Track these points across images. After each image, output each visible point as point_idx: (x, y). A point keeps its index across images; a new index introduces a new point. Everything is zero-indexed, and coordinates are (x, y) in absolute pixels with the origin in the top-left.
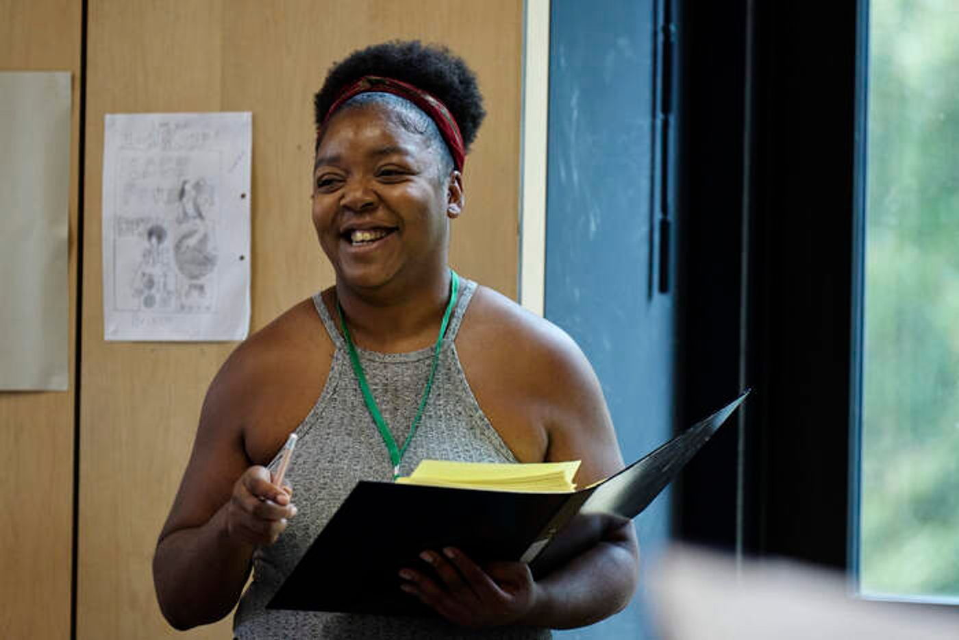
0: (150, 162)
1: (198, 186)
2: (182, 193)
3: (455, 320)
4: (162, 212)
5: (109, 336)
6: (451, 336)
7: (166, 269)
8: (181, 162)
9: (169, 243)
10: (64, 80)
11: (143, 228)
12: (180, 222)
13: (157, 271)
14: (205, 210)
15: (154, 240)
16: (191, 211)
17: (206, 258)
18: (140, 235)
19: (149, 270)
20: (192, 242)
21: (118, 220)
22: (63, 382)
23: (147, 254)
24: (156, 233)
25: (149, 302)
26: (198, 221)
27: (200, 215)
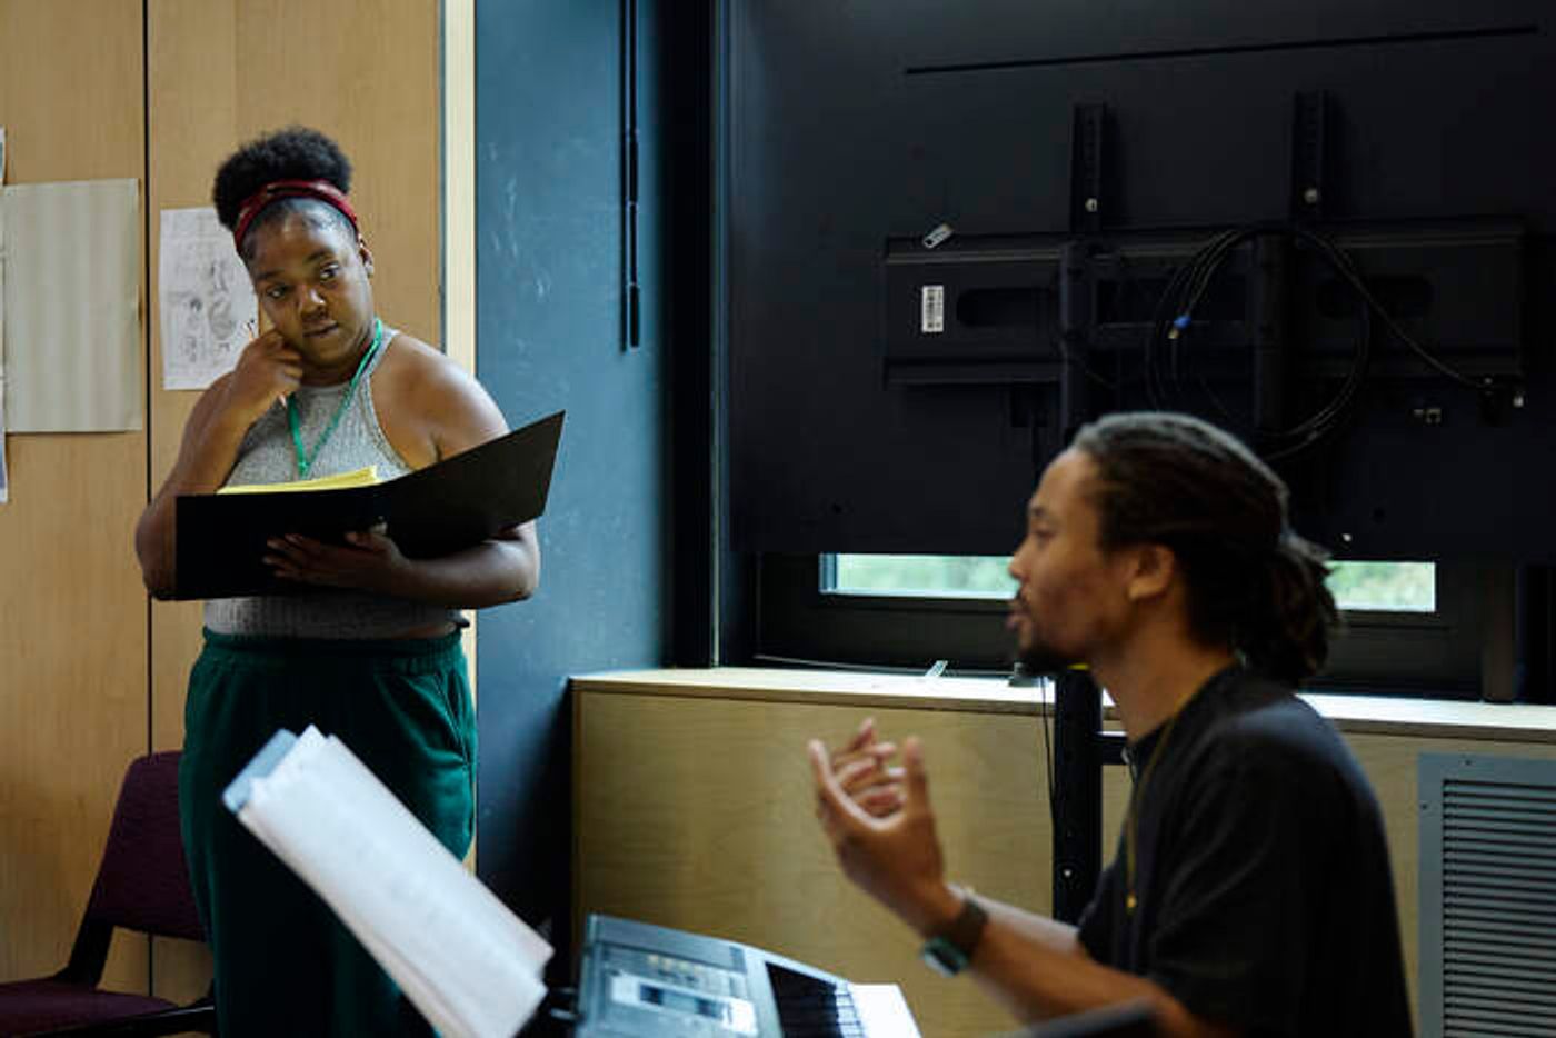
0: (190, 247)
1: (222, 265)
2: (213, 270)
3: (373, 361)
4: (199, 286)
5: (168, 387)
6: (368, 373)
7: (203, 332)
8: (211, 245)
9: (205, 310)
10: (133, 183)
11: (187, 300)
12: (211, 293)
13: (197, 333)
14: (228, 284)
15: (195, 309)
16: (219, 286)
17: (230, 322)
18: (185, 305)
19: (192, 333)
20: (220, 310)
21: (170, 294)
22: (138, 424)
23: (190, 320)
24: (196, 303)
25: (193, 359)
26: (222, 293)
27: (224, 288)
